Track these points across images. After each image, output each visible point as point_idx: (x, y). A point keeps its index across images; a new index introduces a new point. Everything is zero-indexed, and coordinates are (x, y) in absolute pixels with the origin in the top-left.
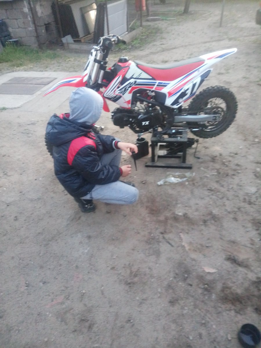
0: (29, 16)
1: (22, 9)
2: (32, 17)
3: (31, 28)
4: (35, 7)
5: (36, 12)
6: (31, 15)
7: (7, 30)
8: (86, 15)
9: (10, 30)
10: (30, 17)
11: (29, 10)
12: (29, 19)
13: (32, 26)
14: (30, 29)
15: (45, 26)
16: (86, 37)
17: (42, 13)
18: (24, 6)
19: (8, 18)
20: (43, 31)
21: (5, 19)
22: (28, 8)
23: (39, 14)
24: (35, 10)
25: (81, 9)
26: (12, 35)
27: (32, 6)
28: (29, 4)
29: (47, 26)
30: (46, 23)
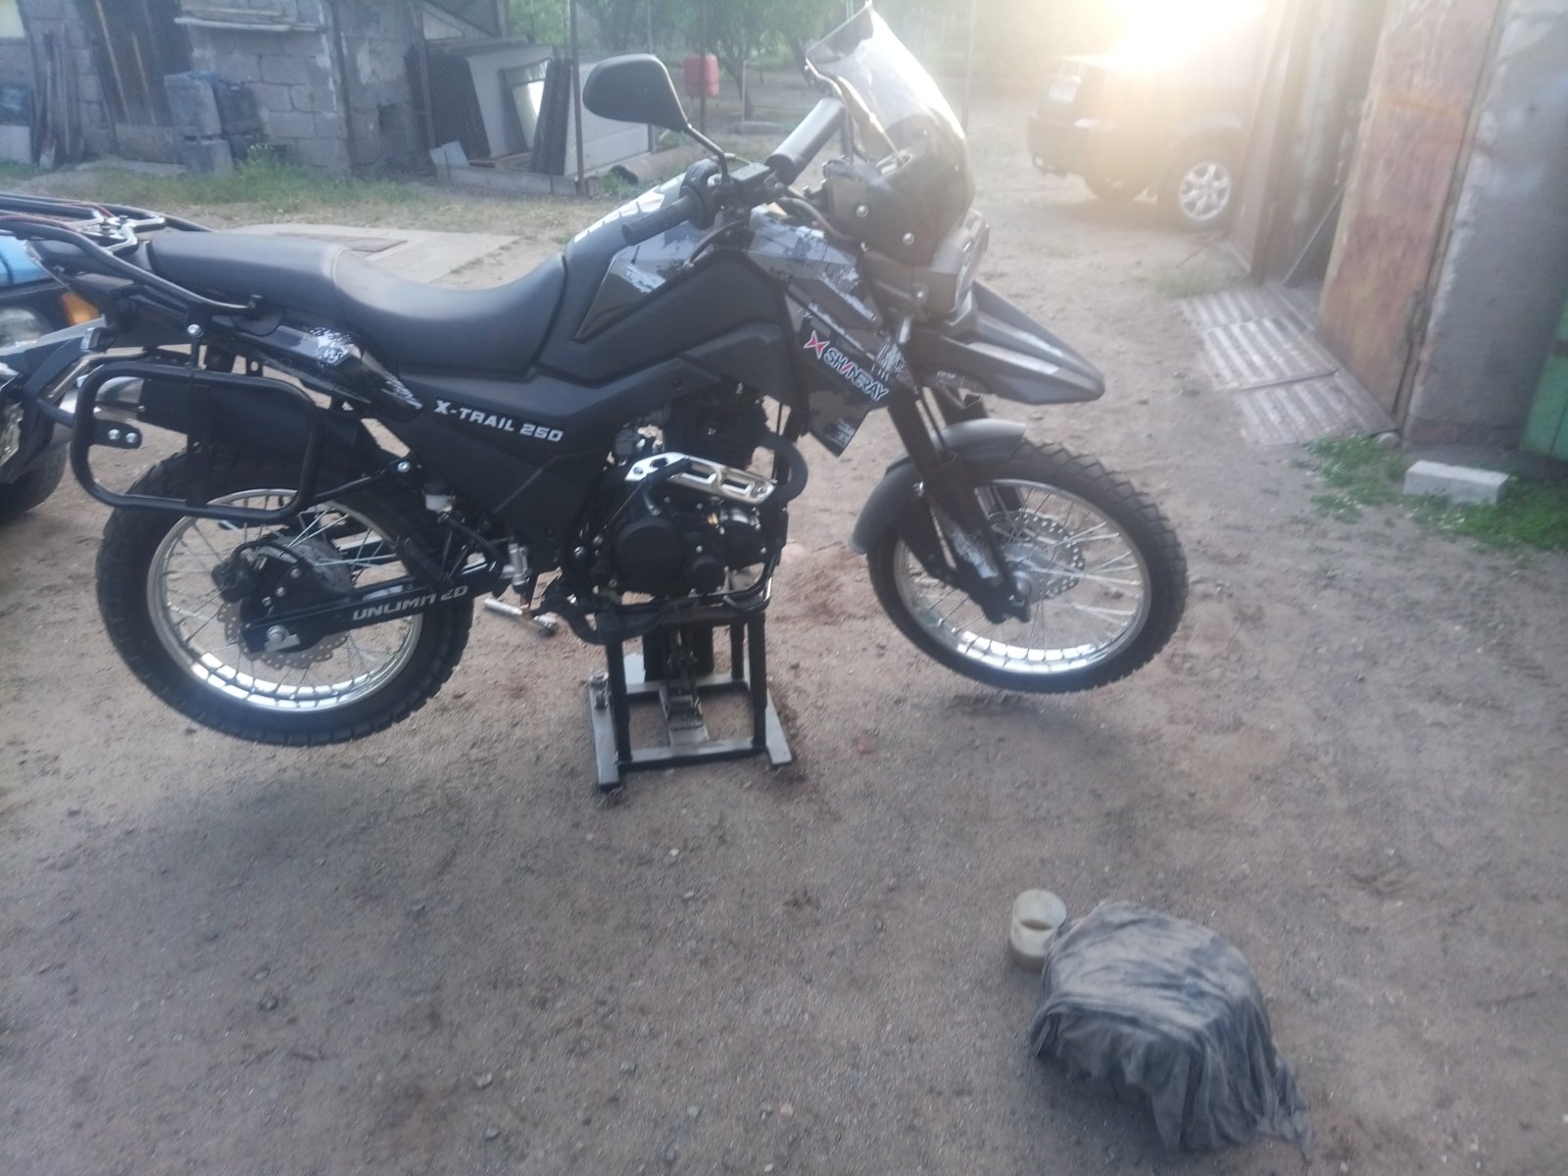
0: (331, 80)
1: (314, 58)
2: (339, 81)
3: (334, 113)
4: (353, 55)
5: (355, 71)
6: (338, 77)
7: (254, 115)
8: (516, 92)
9: (264, 114)
10: (335, 82)
11: (333, 63)
12: (331, 86)
13: (335, 109)
14: (330, 115)
15: (377, 114)
16: (510, 157)
17: (374, 72)
18: (322, 51)
19: (262, 80)
20: (371, 127)
21: (251, 82)
22: (331, 58)
23: (365, 76)
24: (354, 63)
25: (502, 74)
26: (268, 130)
27: (345, 52)
28: (337, 44)
29: (385, 115)
30: (384, 103)
